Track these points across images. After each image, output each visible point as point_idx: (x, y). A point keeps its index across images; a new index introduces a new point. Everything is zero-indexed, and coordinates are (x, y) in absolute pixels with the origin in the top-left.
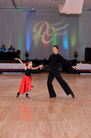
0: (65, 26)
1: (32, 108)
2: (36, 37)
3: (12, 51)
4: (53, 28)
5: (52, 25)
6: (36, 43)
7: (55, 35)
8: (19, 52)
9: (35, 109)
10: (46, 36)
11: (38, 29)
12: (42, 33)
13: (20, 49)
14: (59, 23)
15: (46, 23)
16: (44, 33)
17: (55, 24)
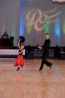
0: (57, 14)
1: (25, 92)
2: (29, 25)
3: (5, 37)
4: (46, 16)
5: (44, 13)
6: (29, 30)
7: (48, 22)
8: (12, 38)
9: (27, 93)
10: (38, 24)
11: (31, 16)
12: (35, 20)
13: (13, 36)
14: (52, 11)
15: (39, 11)
16: (37, 21)
17: (48, 12)
